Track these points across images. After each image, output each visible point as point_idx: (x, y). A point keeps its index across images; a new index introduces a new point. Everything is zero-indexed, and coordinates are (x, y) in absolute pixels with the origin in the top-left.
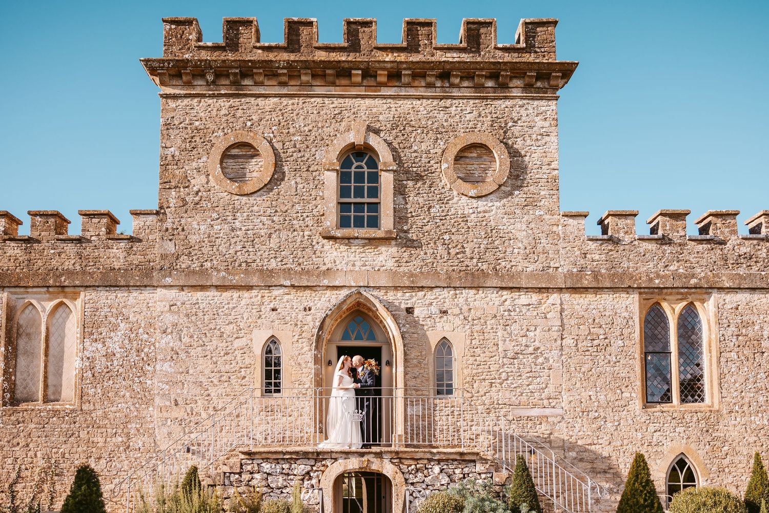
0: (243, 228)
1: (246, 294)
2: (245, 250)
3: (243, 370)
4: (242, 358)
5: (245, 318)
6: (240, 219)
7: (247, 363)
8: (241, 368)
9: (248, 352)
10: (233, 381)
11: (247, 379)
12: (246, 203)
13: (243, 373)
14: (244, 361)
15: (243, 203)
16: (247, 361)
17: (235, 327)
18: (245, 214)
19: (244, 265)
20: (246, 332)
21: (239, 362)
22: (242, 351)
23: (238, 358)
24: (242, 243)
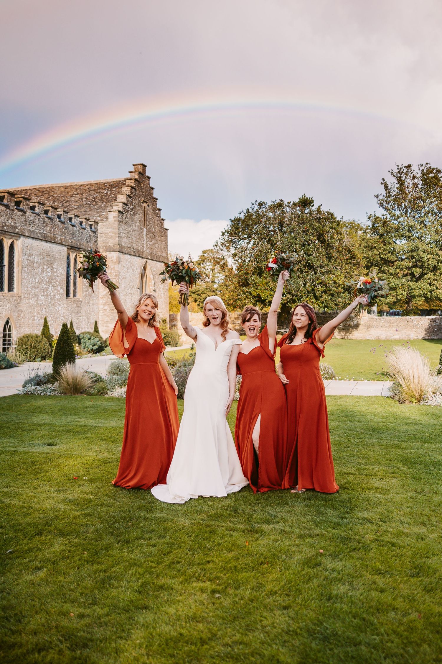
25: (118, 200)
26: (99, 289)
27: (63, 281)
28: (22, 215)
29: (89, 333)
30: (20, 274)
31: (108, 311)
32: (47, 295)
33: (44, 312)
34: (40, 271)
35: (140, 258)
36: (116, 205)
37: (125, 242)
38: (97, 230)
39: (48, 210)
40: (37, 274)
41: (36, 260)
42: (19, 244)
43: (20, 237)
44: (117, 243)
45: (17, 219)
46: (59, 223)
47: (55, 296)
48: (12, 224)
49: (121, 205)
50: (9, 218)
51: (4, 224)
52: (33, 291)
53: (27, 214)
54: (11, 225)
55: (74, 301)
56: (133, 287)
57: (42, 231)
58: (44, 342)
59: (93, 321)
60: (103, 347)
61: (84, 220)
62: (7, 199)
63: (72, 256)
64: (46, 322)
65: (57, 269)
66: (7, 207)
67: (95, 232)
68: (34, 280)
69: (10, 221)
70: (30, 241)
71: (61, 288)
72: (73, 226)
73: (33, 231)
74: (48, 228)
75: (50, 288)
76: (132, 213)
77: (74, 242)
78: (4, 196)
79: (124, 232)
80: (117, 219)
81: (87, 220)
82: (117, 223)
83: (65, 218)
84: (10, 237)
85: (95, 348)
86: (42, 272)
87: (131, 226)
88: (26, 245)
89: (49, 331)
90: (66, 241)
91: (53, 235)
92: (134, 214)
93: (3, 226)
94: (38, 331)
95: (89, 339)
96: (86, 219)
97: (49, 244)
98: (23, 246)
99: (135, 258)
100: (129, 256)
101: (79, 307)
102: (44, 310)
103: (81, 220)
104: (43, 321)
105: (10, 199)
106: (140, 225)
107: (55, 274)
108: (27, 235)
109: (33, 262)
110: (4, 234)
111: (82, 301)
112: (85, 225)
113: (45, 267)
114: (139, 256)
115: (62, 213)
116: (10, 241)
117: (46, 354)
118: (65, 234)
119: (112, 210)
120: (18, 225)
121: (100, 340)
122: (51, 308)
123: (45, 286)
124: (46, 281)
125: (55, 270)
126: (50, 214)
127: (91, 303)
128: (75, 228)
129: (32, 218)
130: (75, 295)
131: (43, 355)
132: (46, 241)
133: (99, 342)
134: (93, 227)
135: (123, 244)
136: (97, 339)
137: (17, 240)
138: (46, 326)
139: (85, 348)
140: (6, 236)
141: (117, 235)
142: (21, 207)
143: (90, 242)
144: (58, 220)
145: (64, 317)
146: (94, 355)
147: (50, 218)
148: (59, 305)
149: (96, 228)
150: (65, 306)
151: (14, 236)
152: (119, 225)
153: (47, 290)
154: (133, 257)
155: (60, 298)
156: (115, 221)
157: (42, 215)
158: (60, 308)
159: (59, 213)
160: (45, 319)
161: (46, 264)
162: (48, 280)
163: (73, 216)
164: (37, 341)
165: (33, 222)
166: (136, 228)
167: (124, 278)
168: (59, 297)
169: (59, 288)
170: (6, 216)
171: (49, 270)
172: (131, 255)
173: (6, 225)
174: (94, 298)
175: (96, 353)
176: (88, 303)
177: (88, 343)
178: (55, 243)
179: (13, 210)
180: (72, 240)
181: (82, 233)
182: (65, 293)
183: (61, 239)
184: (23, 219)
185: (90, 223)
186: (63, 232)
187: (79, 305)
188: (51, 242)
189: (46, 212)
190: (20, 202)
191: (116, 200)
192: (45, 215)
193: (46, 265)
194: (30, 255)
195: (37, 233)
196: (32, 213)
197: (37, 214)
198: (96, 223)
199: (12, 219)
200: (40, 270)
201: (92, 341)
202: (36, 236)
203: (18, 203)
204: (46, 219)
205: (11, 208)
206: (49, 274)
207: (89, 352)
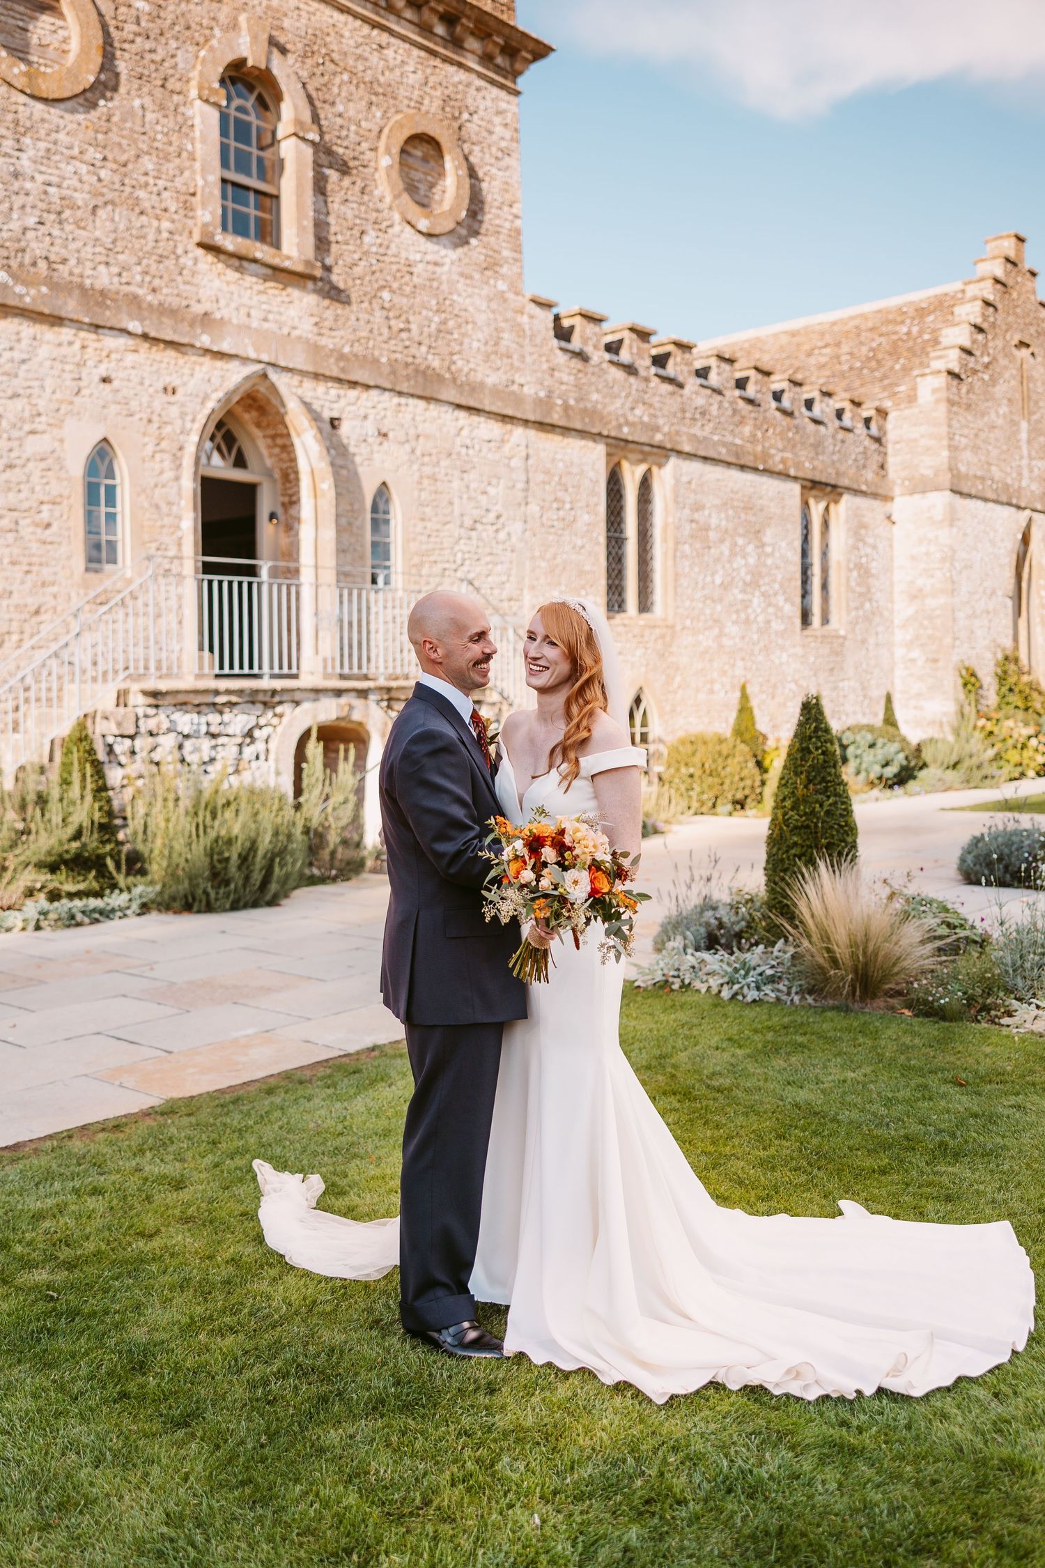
0: (40, 178)
1: (49, 334)
2: (42, 229)
3: (45, 508)
4: (44, 481)
5: (48, 390)
6: (31, 153)
7: (55, 493)
8: (42, 503)
9: (57, 467)
10: (26, 529)
11: (54, 528)
12: (43, 120)
13: (45, 516)
14: (47, 488)
15: (36, 116)
16: (55, 488)
17: (28, 408)
18: (42, 145)
19: (42, 265)
20: (52, 421)
21: (38, 488)
22: (43, 465)
23: (35, 479)
24: (38, 213)
25: (945, 341)
26: (892, 602)
27: (790, 580)
28: (673, 394)
29: (870, 729)
30: (670, 563)
31: (920, 663)
32: (747, 621)
33: (739, 672)
34: (727, 553)
35: (1013, 510)
36: (940, 357)
37: (968, 463)
38: (885, 433)
39: (747, 379)
40: (718, 560)
41: (714, 521)
42: (666, 478)
43: (667, 457)
44: (946, 466)
45: (657, 405)
46: (778, 414)
47: (768, 622)
48: (646, 419)
49: (955, 354)
50: (637, 402)
51: (622, 420)
52: (708, 611)
53: (687, 391)
54: (642, 423)
55: (824, 637)
56: (993, 593)
57: (729, 438)
58: (738, 759)
59: (878, 693)
60: (913, 769)
61: (847, 405)
62: (631, 347)
63: (817, 509)
64: (744, 697)
65: (773, 545)
66: (630, 369)
67: (878, 440)
68: (709, 579)
69: (638, 412)
70: (696, 467)
71: (786, 600)
72: (817, 422)
73: (705, 438)
74: (747, 430)
75: (756, 601)
76: (986, 377)
77: (820, 466)
78: (621, 342)
79: (966, 431)
80: (944, 395)
81: (857, 404)
82: (943, 407)
83: (793, 401)
84: (640, 457)
85: (890, 771)
86: (733, 554)
87: (983, 415)
88: (685, 479)
89: (753, 724)
90: (798, 465)
91: (759, 448)
92: (994, 381)
93: (620, 426)
94: (724, 725)
95: (872, 746)
96: (853, 402)
97: (749, 477)
98: (677, 481)
99: (998, 508)
100: (980, 503)
101: (837, 654)
102: (740, 664)
103: (838, 406)
104: (738, 694)
105: (639, 348)
106: (1011, 412)
107: (769, 561)
108: (687, 448)
109: (707, 528)
110: (623, 449)
111: (845, 638)
112: (852, 419)
113: (740, 541)
114: (1009, 504)
115: (785, 385)
116: (641, 470)
117: (747, 792)
118: (794, 446)
119: (927, 371)
120: (661, 421)
121: (902, 750)
122: (760, 658)
123: (740, 596)
124: (745, 583)
125: (768, 549)
126: (751, 391)
127: (872, 641)
128: (822, 428)
129: (700, 401)
130: (825, 620)
131: (739, 796)
132: (743, 467)
133: (901, 756)
134: (873, 425)
135: (963, 469)
136: (895, 747)
137: (660, 466)
138: (745, 710)
139: (858, 773)
140: (631, 456)
141: (945, 442)
142: (671, 370)
143: (864, 467)
144: (774, 404)
145: (796, 682)
146: (888, 792)
147: (750, 401)
148: (782, 648)
149: (880, 428)
150: (799, 650)
151: (650, 454)
152: (949, 411)
153: (746, 607)
154: (991, 505)
155: (786, 629)
156: (938, 401)
157: (728, 393)
158: (784, 657)
159: (777, 387)
160: (743, 689)
161: (741, 531)
162: (748, 578)
163: (815, 394)
164: (720, 754)
165: (703, 414)
166: (1000, 422)
167: (966, 567)
168: (782, 627)
169: (780, 600)
170: (627, 396)
171: (750, 548)
172: (986, 500)
173: (627, 423)
174: (880, 629)
175: (891, 787)
176: (864, 641)
177: (869, 756)
178: (768, 472)
179: (647, 380)
180: (816, 463)
181: (843, 441)
182: (798, 614)
183: (783, 461)
184: (673, 404)
185: (865, 414)
186: (789, 440)
187: (836, 646)
188: (756, 470)
189: (741, 384)
190: (667, 355)
191: (936, 342)
192: (737, 393)
193: (743, 536)
194: (698, 507)
195: (715, 444)
196: (702, 386)
197: (714, 390)
198: (882, 413)
199: (644, 404)
200: (725, 549)
201: (879, 754)
202: (711, 453)
203: (660, 361)
204: (741, 404)
205: (642, 373)
206: (752, 561)
207: (872, 784)
